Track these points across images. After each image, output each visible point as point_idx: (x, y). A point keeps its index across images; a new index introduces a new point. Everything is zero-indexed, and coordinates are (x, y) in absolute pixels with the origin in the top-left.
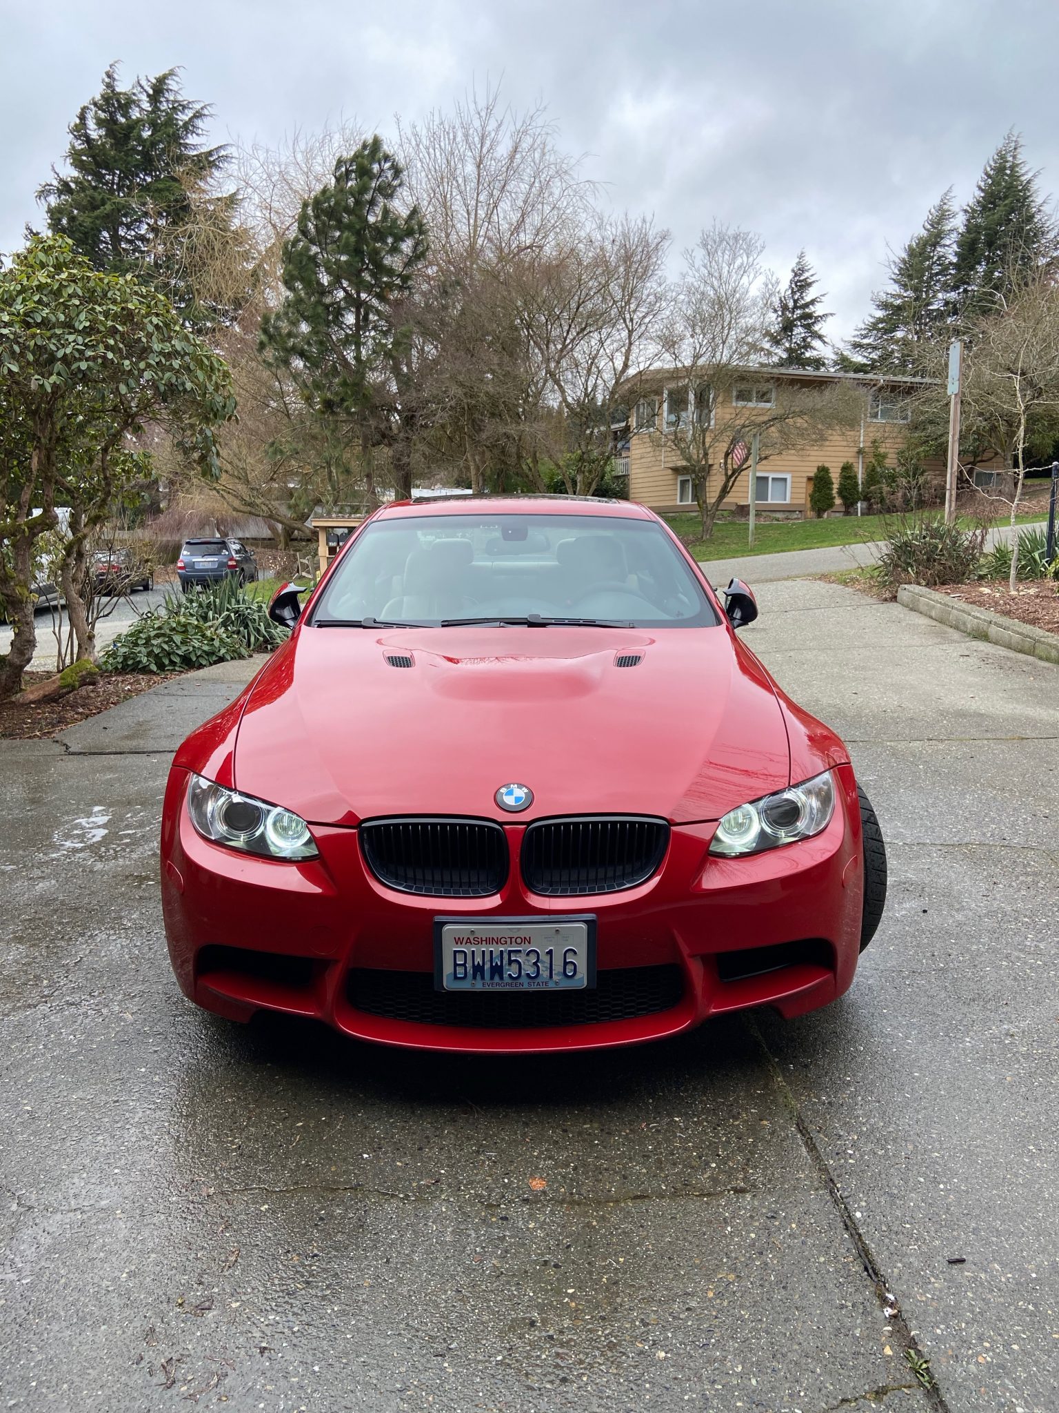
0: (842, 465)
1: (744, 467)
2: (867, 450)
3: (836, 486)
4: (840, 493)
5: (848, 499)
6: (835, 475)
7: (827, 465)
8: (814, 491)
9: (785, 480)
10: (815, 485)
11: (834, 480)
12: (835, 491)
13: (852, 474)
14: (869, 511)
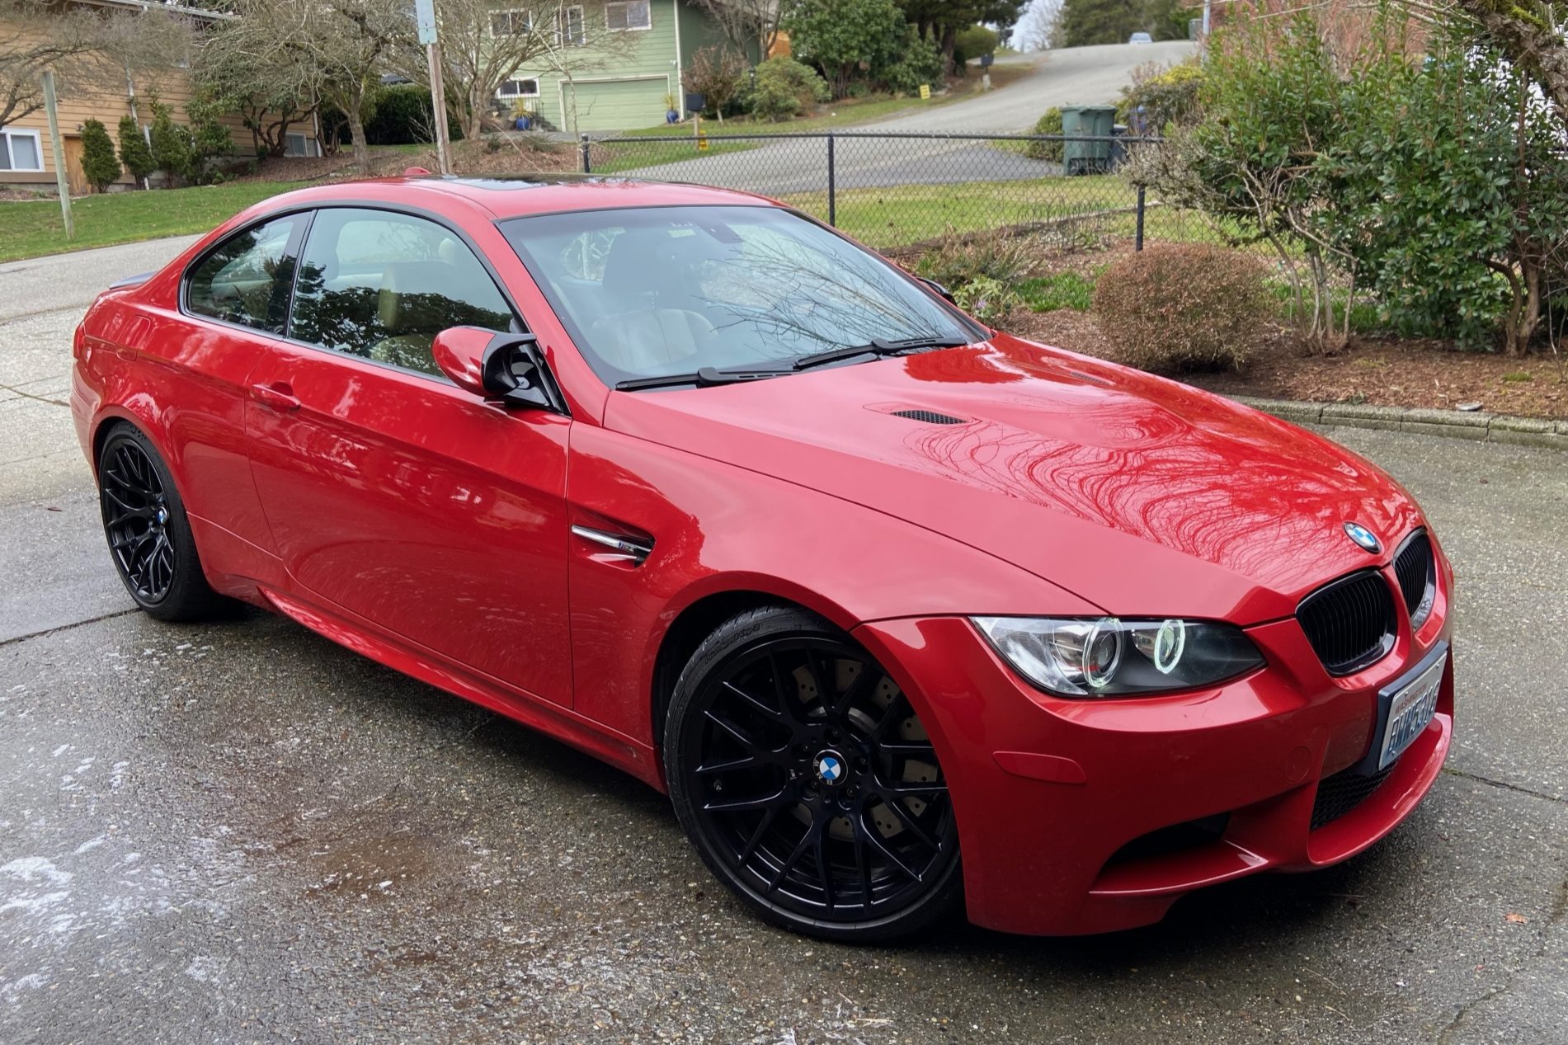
0: (118, 120)
1: (7, 119)
2: (140, 100)
3: (117, 149)
4: (125, 158)
5: (138, 166)
6: (113, 133)
7: (99, 119)
8: (88, 155)
9: (32, 138)
10: (87, 147)
11: (113, 140)
12: (117, 155)
13: (138, 133)
14: (168, 184)
